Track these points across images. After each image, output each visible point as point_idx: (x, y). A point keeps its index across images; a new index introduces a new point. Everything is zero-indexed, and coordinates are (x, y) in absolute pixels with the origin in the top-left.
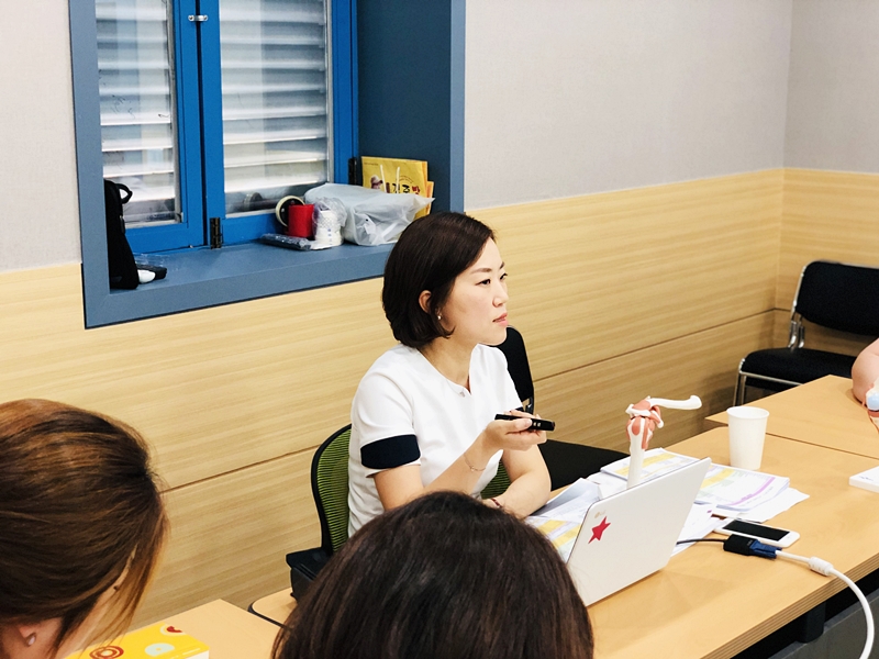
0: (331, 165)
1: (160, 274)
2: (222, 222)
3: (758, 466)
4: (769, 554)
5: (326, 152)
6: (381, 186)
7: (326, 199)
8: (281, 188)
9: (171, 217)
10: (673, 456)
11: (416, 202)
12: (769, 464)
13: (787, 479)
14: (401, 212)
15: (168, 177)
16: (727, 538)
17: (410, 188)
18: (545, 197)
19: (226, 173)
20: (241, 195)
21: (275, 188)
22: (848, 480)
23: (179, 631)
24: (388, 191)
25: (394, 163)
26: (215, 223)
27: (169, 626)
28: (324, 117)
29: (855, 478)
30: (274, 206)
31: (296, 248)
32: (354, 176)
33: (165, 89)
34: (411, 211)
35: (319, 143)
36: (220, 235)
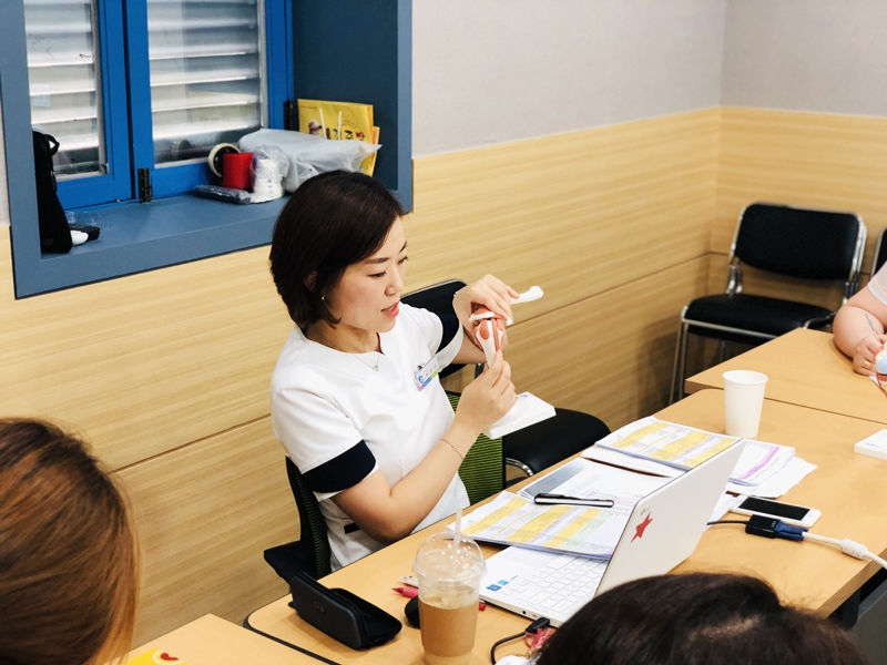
0: (264, 109)
1: (94, 235)
2: (151, 174)
3: (755, 433)
4: (795, 536)
5: (259, 94)
6: (320, 131)
7: (265, 147)
8: (211, 134)
9: (95, 168)
10: (666, 426)
11: (361, 150)
12: (766, 431)
13: (792, 449)
14: (346, 160)
15: (90, 124)
16: (748, 519)
17: (354, 134)
18: (493, 141)
19: (154, 118)
20: (168, 143)
21: (204, 135)
22: (852, 448)
23: (175, 659)
24: (328, 137)
25: (335, 106)
26: (144, 174)
27: (162, 652)
28: (256, 55)
29: (861, 445)
30: (206, 154)
31: (235, 201)
32: (290, 121)
33: (85, 26)
34: (357, 159)
35: (251, 84)
36: (149, 187)
